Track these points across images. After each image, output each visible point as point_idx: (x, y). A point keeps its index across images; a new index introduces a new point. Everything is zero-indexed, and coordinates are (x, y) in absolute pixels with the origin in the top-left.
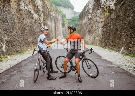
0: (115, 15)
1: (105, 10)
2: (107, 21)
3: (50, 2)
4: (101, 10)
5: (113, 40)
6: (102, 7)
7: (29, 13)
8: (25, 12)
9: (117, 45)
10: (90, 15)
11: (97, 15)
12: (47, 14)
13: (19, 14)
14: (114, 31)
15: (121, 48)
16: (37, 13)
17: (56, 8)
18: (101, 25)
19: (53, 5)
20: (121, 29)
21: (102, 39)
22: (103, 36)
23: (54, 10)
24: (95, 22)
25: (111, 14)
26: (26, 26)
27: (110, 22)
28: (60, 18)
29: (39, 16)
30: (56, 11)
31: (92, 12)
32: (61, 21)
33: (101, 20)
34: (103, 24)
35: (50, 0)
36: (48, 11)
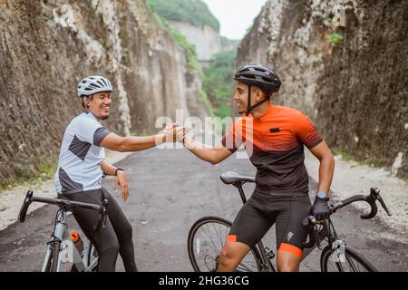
0: (364, 39)
1: (326, 23)
2: (336, 60)
3: (146, 8)
4: (312, 25)
5: (359, 126)
6: (314, 14)
7: (70, 37)
8: (56, 34)
9: (378, 143)
10: (273, 44)
11: (296, 44)
12: (134, 43)
13: (28, 41)
14: (362, 96)
15: (396, 155)
16: (101, 40)
17: (167, 26)
18: (311, 76)
19: (156, 16)
20: (391, 86)
21: (317, 121)
22: (322, 113)
23: (160, 32)
24: (290, 66)
25: (348, 37)
26: (59, 82)
27: (344, 64)
28: (178, 56)
29: (108, 49)
30: (166, 34)
31: (281, 33)
32: (183, 68)
33: (313, 59)
34: (320, 72)
35: (144, 2)
36: (139, 35)
